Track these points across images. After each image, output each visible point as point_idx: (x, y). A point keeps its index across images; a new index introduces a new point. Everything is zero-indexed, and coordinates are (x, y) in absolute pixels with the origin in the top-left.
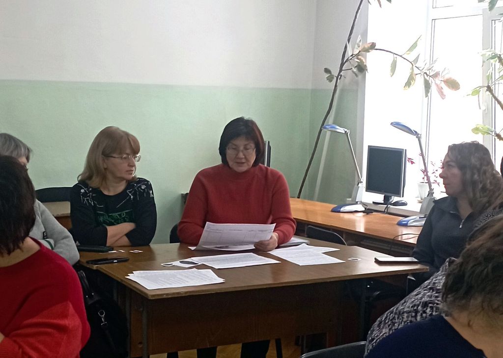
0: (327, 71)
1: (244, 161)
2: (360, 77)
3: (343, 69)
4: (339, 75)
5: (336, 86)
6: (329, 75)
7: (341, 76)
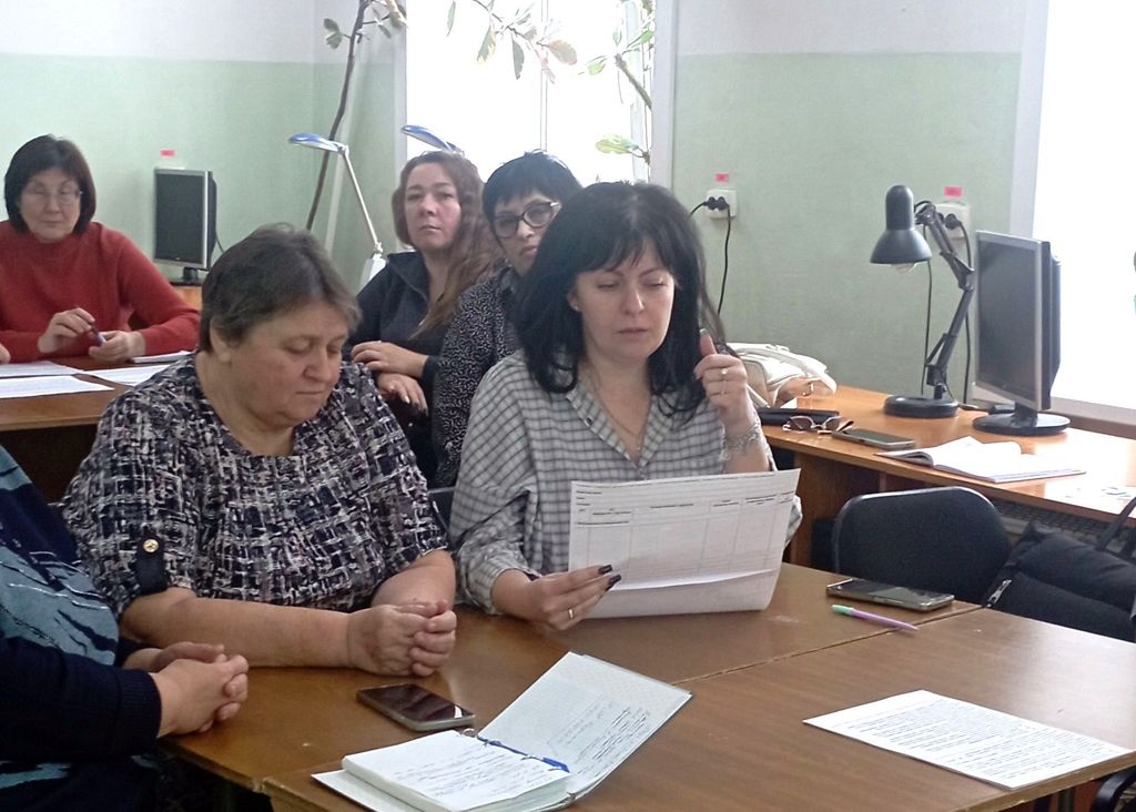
0: (330, 24)
1: (59, 217)
2: (396, 37)
3: (365, 21)
4: (355, 33)
5: (351, 57)
6: (332, 33)
7: (361, 35)
